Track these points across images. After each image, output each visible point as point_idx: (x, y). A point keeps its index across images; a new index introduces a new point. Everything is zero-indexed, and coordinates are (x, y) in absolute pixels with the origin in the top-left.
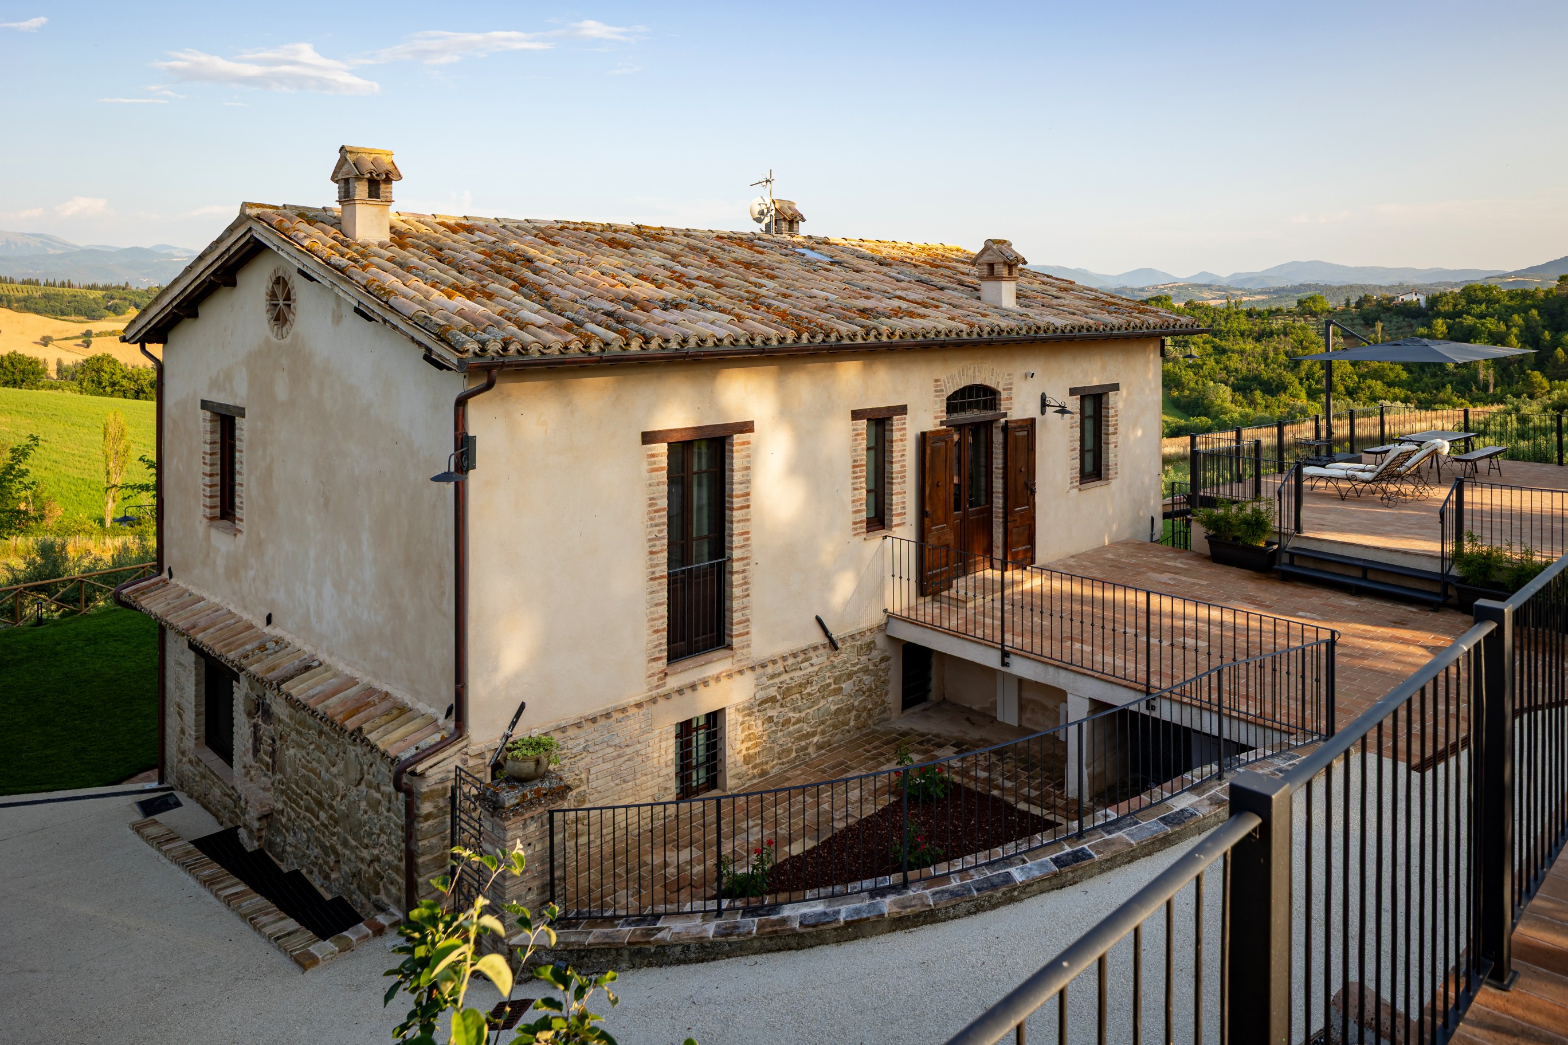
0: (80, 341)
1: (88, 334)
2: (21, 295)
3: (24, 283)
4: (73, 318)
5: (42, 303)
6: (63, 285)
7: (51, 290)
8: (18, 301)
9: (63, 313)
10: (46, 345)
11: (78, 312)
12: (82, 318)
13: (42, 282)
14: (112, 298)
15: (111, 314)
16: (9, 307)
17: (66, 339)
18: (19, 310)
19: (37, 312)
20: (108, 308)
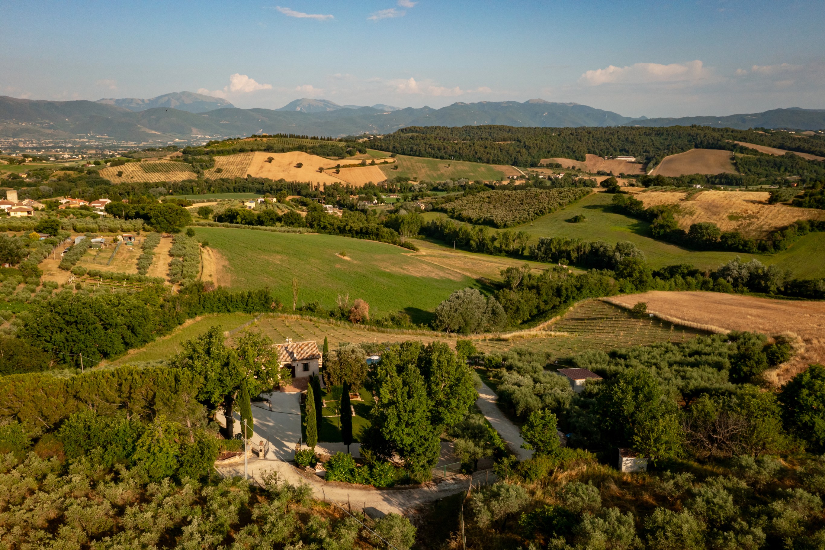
0: (334, 170)
1: (338, 166)
2: (311, 145)
3: (312, 138)
4: (332, 157)
5: (319, 149)
6: (328, 139)
7: (324, 143)
8: (310, 148)
9: (328, 155)
10: (321, 172)
11: (335, 154)
12: (336, 158)
13: (320, 138)
14: (349, 147)
15: (348, 155)
16: (306, 152)
17: (329, 169)
18: (310, 153)
19: (317, 154)
20: (347, 152)
